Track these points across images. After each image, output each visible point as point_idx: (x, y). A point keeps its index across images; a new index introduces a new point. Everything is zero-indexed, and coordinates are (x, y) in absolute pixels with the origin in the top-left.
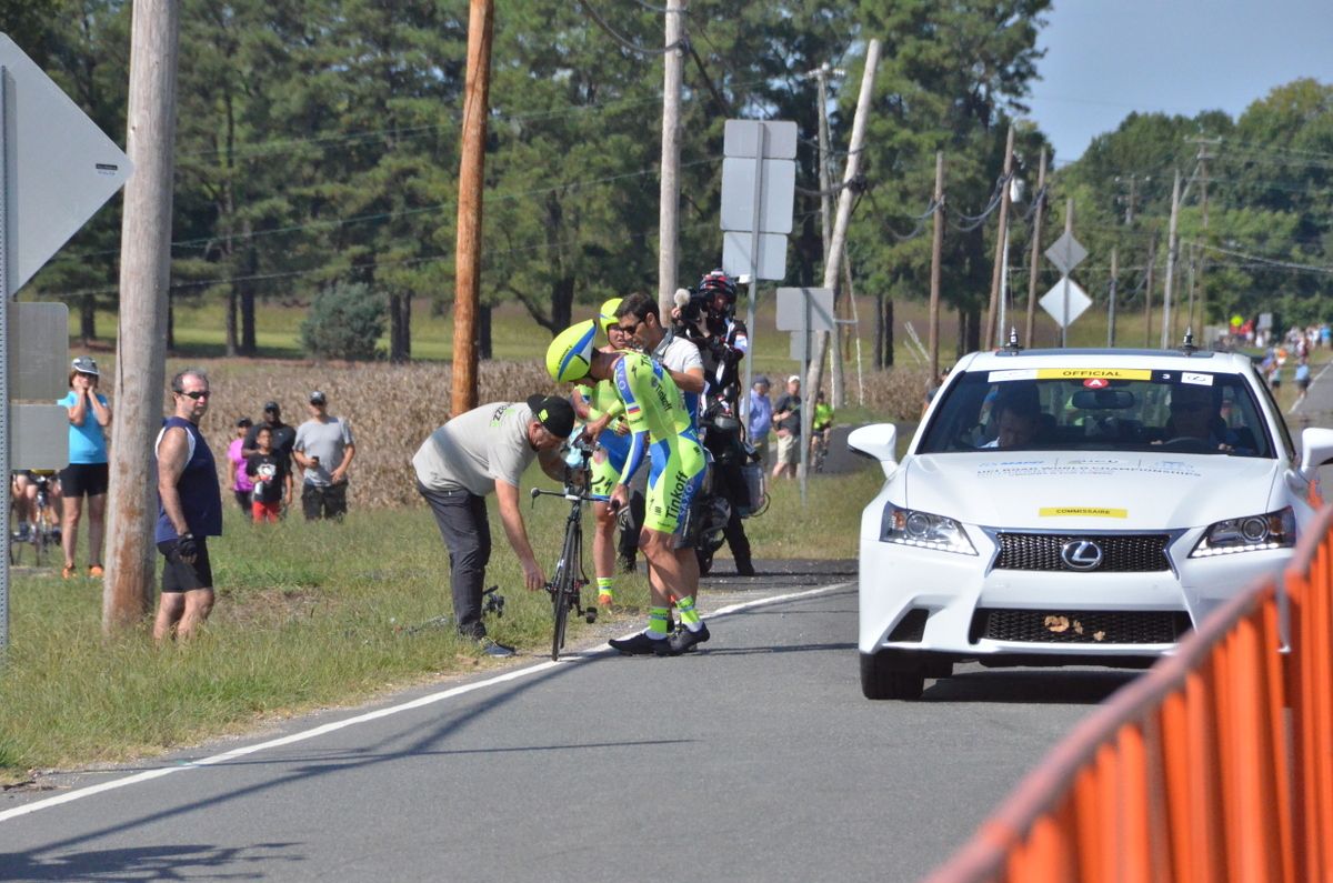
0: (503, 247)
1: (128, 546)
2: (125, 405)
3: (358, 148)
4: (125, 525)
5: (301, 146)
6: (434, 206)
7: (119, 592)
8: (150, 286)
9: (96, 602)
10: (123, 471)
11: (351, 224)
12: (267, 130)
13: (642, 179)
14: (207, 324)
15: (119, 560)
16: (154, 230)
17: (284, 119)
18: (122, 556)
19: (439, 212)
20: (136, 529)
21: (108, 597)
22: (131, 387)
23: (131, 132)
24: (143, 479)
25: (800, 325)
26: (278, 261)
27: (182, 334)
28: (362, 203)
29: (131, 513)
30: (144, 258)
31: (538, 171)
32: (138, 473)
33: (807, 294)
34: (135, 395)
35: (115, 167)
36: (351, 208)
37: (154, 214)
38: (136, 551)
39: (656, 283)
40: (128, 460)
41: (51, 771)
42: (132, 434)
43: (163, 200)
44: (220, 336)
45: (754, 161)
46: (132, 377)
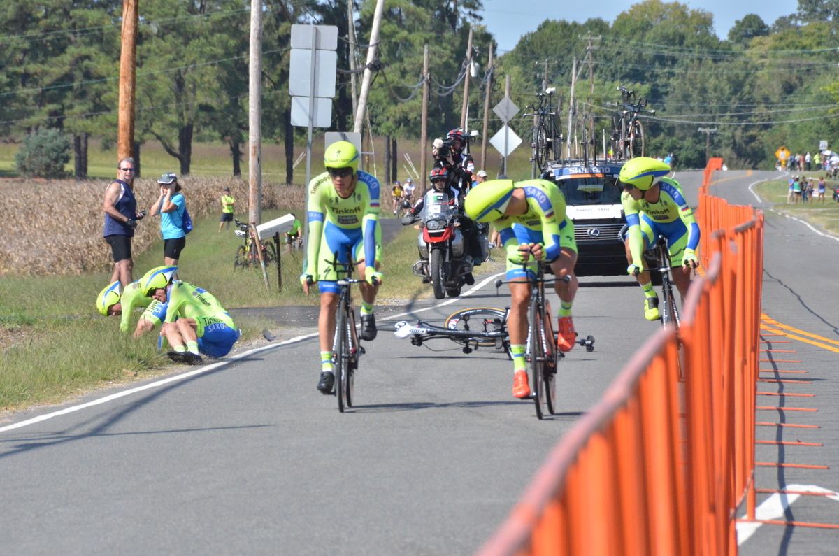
0: (147, 105)
3: (52, 42)
5: (16, 40)
6: (101, 78)
11: (47, 90)
13: (236, 62)
19: (105, 83)
28: (55, 78)
31: (169, 56)
33: (344, 136)
36: (47, 80)
39: (247, 129)
45: (310, 51)
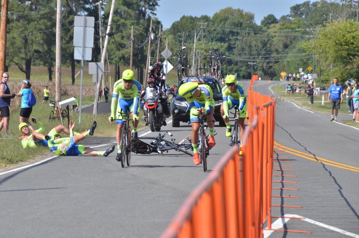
0: (12, 50)
13: (50, 32)
25: (95, 73)
33: (97, 64)
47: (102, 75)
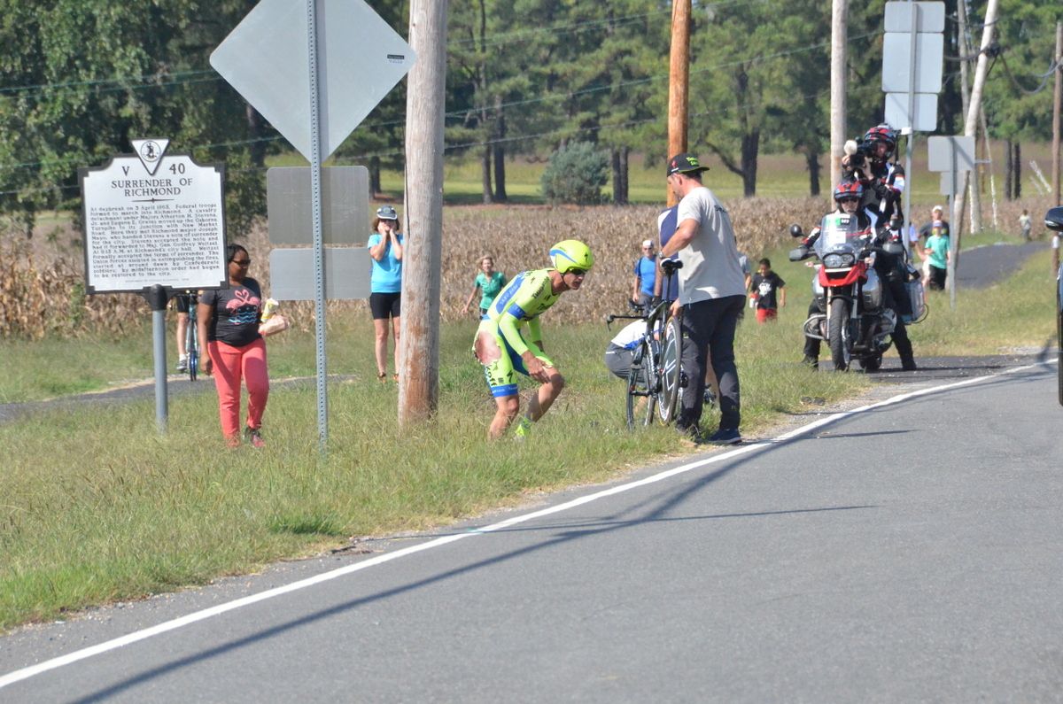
0: (702, 110)
1: (416, 358)
2: (411, 245)
3: (585, 35)
4: (413, 342)
5: (541, 34)
6: (645, 78)
7: (410, 394)
8: (429, 150)
9: (392, 402)
10: (411, 298)
11: (579, 95)
12: (512, 22)
13: (813, 52)
14: (470, 178)
15: (409, 369)
16: (431, 105)
17: (526, 13)
18: (412, 366)
19: (649, 83)
20: (422, 343)
21: (402, 398)
22: (416, 231)
23: (411, 28)
24: (427, 305)
25: (948, 166)
26: (522, 127)
27: (451, 186)
28: (588, 79)
29: (418, 331)
30: (424, 128)
31: (728, 48)
32: (423, 299)
33: (953, 142)
34: (419, 237)
35: (402, 57)
36: (580, 82)
37: (431, 93)
38: (422, 361)
39: (828, 136)
40: (414, 289)
41: (367, 538)
42: (417, 269)
43: (437, 82)
44: (479, 188)
45: (909, 35)
46: (416, 223)
47: (968, 173)
